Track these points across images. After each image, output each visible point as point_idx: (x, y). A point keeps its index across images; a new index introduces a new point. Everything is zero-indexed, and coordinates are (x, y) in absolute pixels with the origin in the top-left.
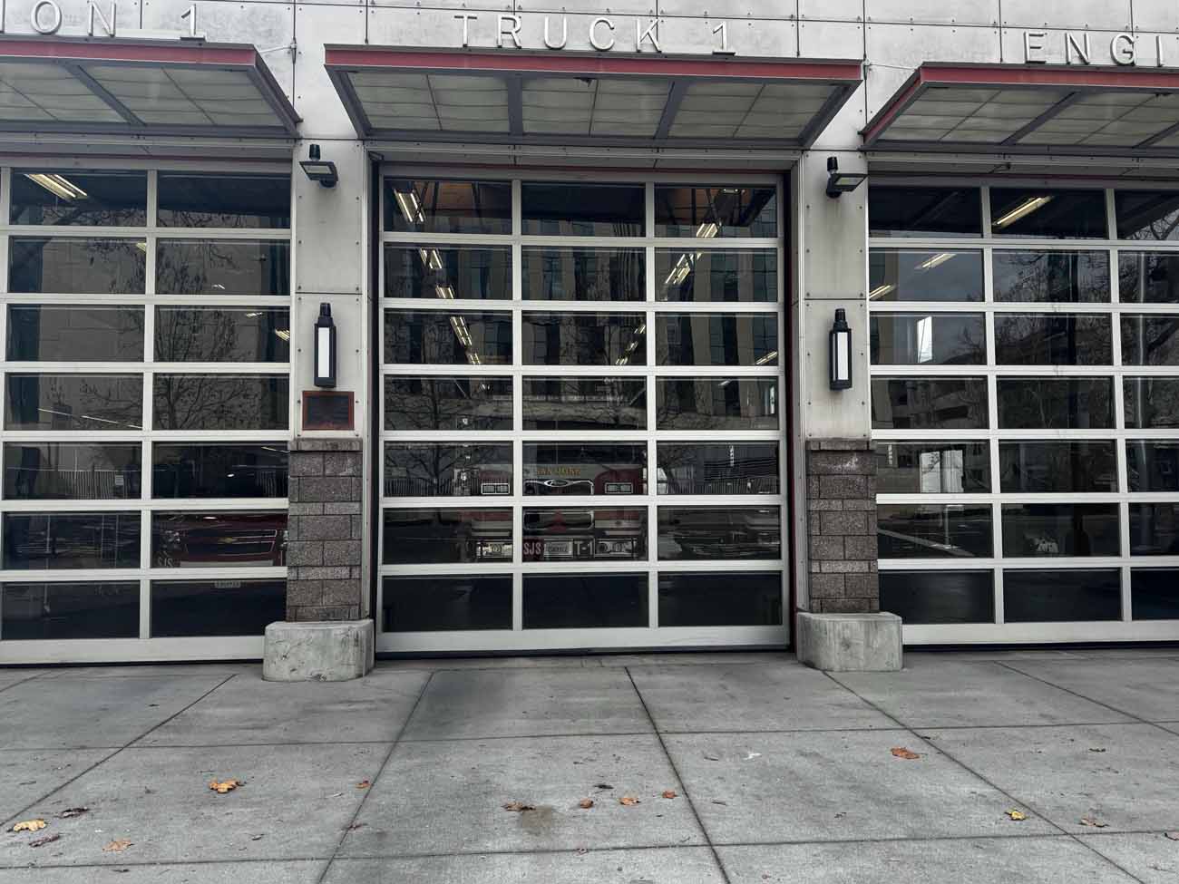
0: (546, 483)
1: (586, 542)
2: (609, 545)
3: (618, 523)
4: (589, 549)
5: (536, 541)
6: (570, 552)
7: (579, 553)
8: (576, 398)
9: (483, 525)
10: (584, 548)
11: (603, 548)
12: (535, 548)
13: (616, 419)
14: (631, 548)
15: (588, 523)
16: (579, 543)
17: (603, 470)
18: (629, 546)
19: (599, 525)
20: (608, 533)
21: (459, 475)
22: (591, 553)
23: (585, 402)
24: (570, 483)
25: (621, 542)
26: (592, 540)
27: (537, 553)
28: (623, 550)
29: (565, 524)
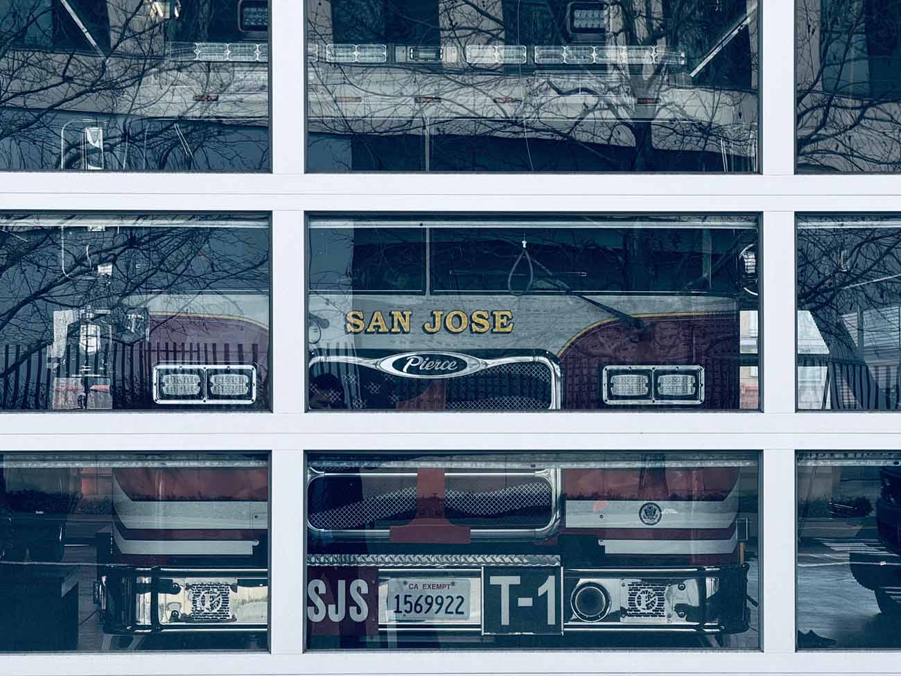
0: (387, 365)
1: (531, 579)
2: (617, 589)
3: (650, 512)
4: (541, 602)
5: (351, 574)
6: (475, 615)
7: (505, 620)
8: (494, 55)
9: (159, 516)
10: (525, 602)
11: (592, 601)
12: (350, 602)
13: (642, 129)
14: (695, 602)
15: (537, 510)
16: (505, 582)
17: (593, 320)
18: (690, 594)
19: (580, 517)
20: (612, 547)
21: (73, 332)
22: (551, 620)
23: (526, 70)
24: (474, 366)
25: (660, 582)
26: (555, 571)
27: (356, 617)
28: (668, 607)
29: (457, 514)
